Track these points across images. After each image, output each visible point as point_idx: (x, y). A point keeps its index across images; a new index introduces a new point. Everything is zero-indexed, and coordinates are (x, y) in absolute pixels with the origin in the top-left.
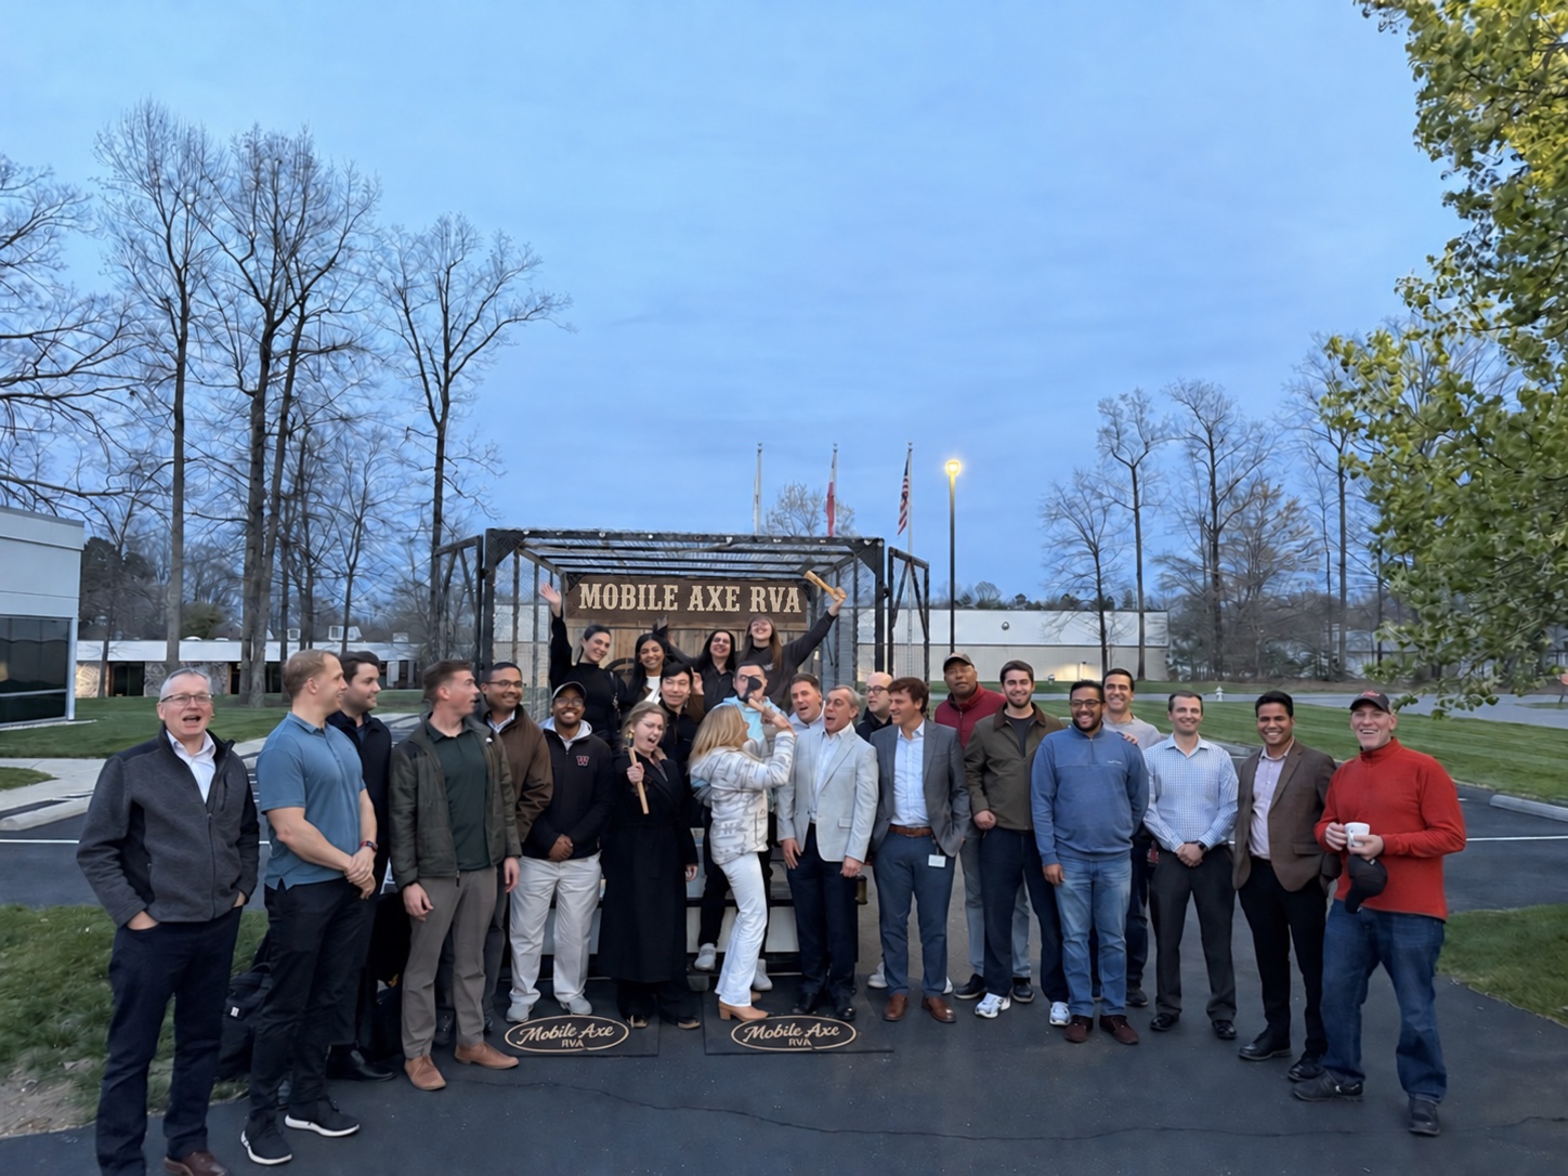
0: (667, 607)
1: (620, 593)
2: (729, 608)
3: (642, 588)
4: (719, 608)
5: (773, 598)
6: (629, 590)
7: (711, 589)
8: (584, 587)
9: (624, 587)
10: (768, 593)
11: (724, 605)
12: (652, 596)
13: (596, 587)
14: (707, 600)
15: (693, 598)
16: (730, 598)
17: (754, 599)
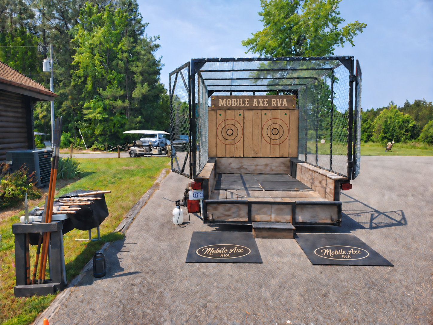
0: (246, 105)
1: (232, 101)
2: (265, 105)
3: (238, 100)
4: (262, 105)
5: (278, 102)
6: (234, 100)
7: (260, 100)
8: (220, 100)
9: (233, 100)
10: (277, 101)
11: (264, 104)
12: (241, 102)
13: (224, 100)
14: (258, 102)
15: (254, 102)
16: (265, 102)
17: (273, 102)
